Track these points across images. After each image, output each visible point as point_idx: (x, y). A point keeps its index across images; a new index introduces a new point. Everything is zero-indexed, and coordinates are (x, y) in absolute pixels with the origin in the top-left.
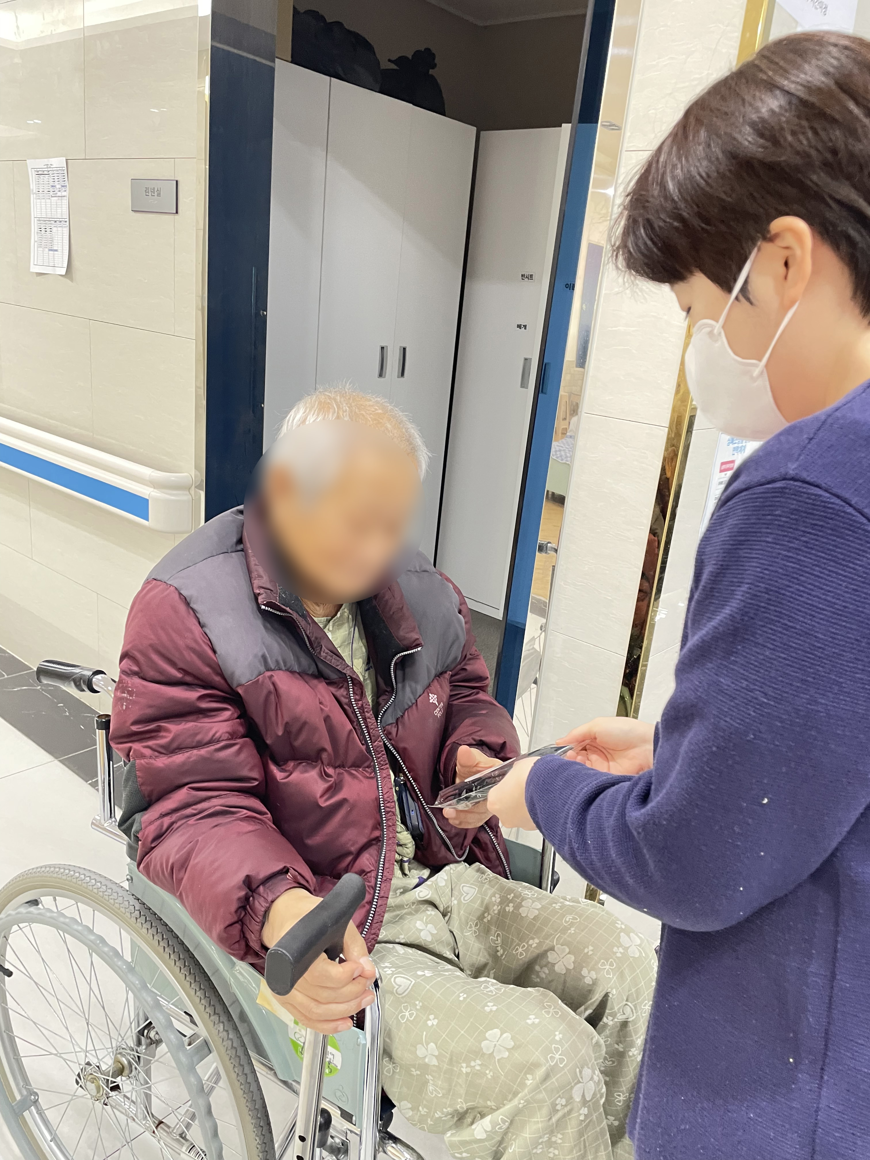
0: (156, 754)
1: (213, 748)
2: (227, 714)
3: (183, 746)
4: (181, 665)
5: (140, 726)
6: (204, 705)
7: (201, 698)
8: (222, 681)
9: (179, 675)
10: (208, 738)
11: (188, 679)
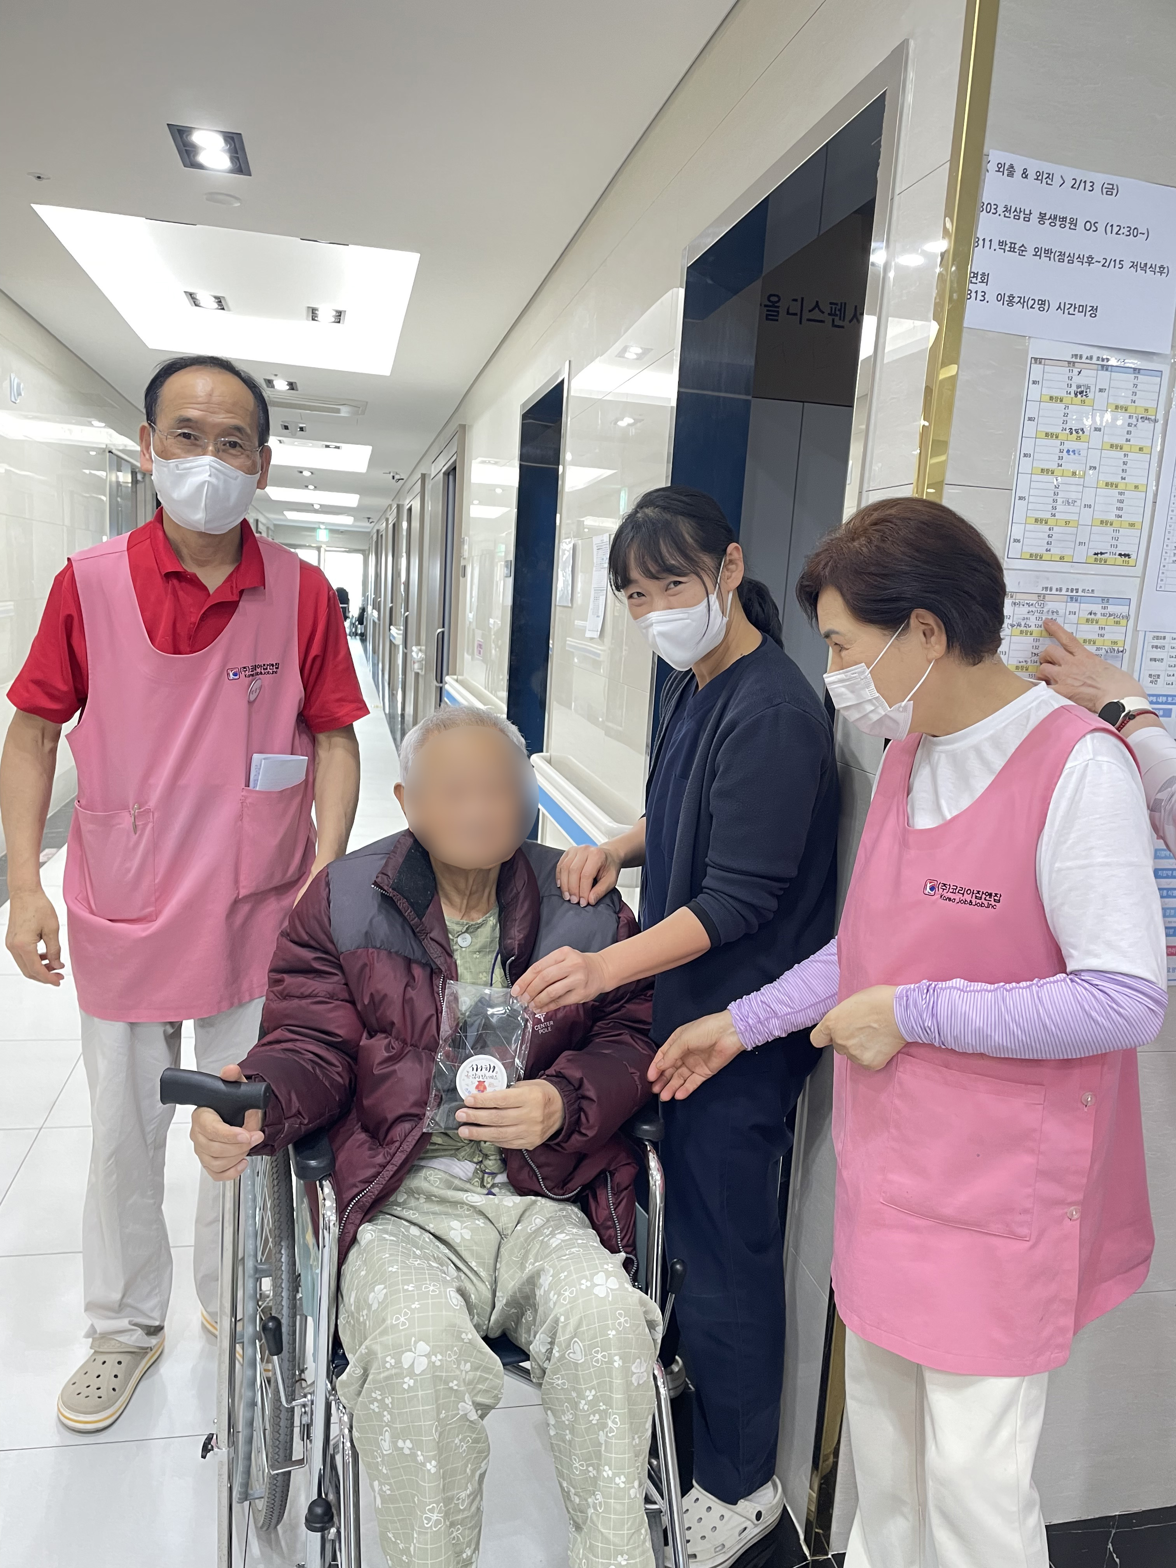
0: (276, 998)
1: (309, 1001)
2: (336, 978)
3: (291, 994)
4: (308, 930)
5: (274, 974)
6: (317, 965)
7: (316, 959)
8: (334, 949)
9: (306, 937)
10: (307, 993)
11: (313, 943)
